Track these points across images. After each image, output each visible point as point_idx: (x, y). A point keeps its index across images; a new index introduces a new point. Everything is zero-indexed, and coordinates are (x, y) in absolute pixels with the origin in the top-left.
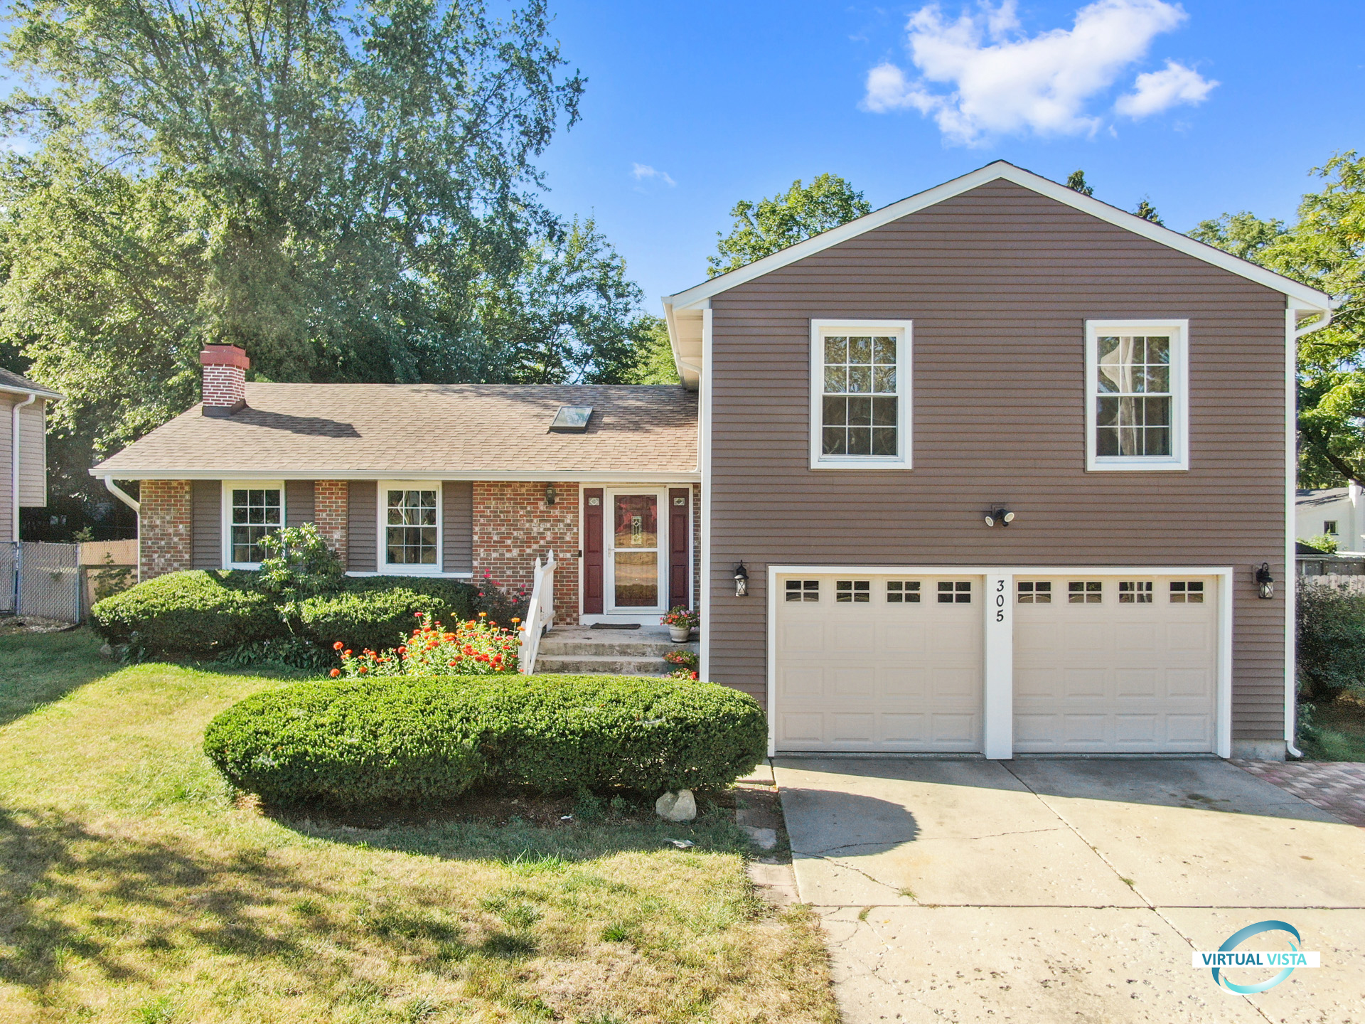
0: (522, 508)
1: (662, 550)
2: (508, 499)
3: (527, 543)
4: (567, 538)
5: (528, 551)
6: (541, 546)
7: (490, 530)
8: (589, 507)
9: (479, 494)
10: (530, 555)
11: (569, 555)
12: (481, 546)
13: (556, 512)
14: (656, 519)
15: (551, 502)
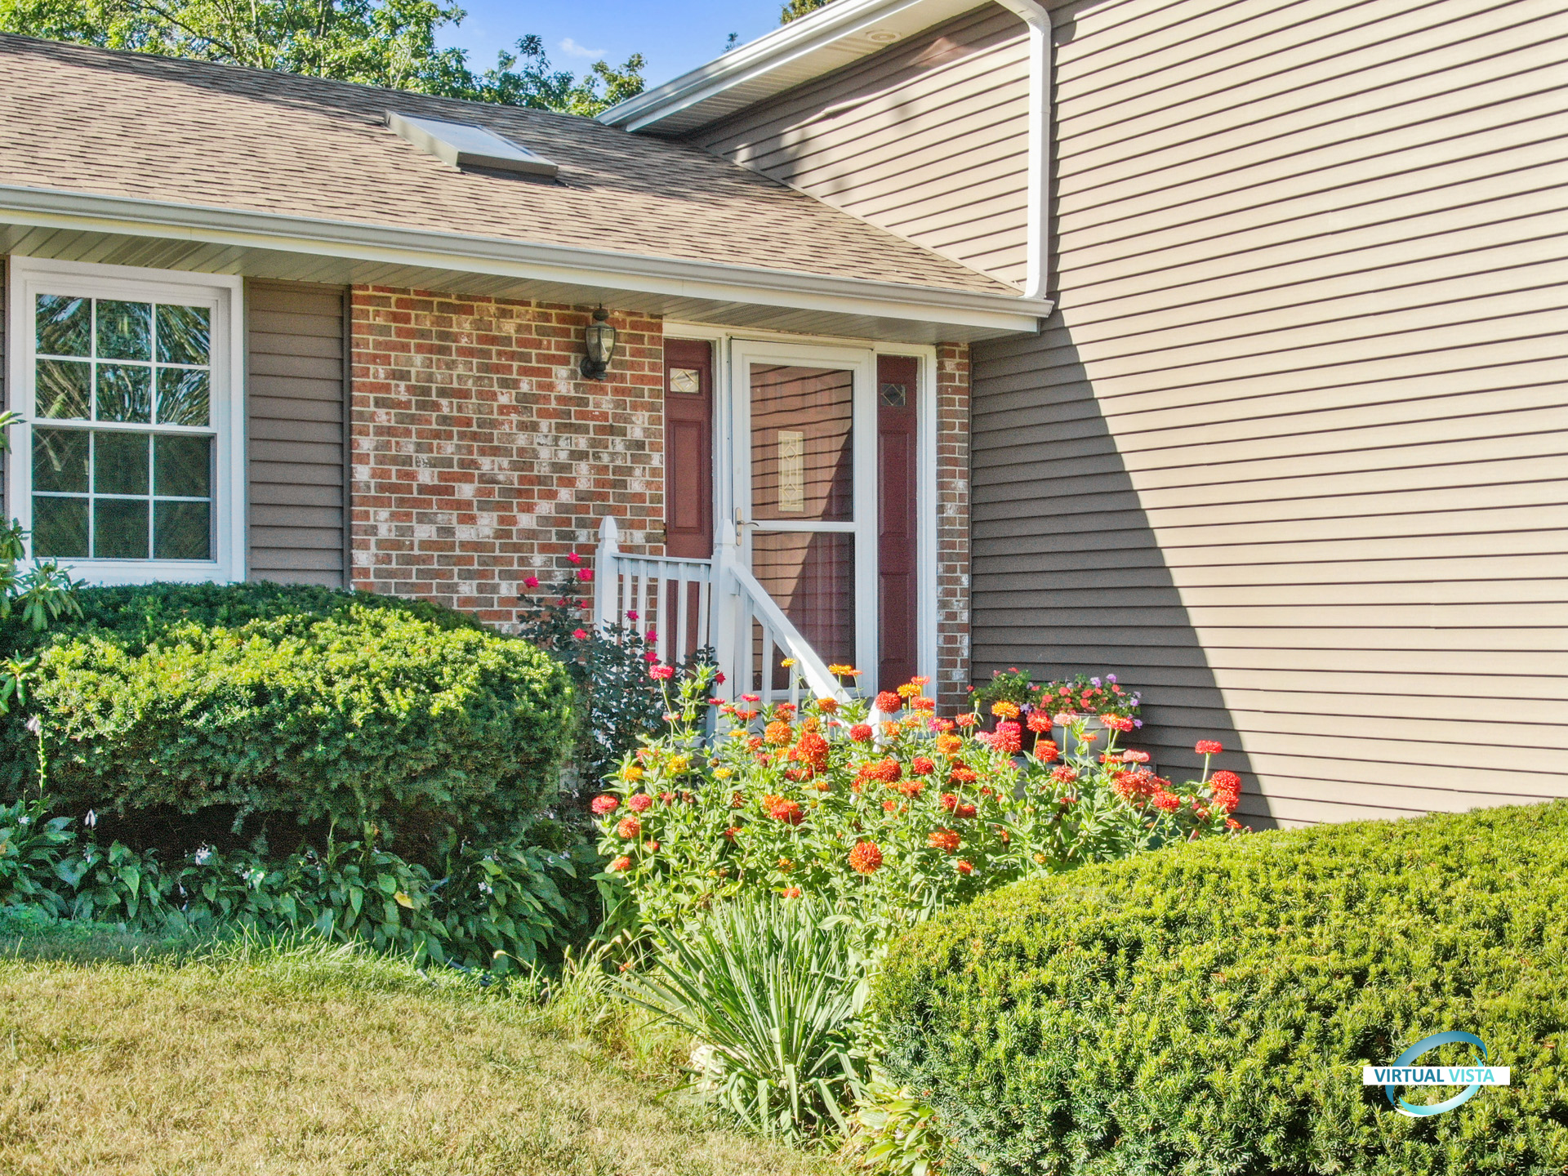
0: (505, 384)
1: (865, 525)
2: (463, 352)
3: (522, 495)
4: (636, 485)
5: (526, 521)
6: (561, 508)
7: (409, 449)
8: (673, 398)
9: (371, 329)
10: (531, 534)
11: (638, 537)
12: (379, 502)
13: (604, 402)
14: (850, 433)
15: (592, 369)
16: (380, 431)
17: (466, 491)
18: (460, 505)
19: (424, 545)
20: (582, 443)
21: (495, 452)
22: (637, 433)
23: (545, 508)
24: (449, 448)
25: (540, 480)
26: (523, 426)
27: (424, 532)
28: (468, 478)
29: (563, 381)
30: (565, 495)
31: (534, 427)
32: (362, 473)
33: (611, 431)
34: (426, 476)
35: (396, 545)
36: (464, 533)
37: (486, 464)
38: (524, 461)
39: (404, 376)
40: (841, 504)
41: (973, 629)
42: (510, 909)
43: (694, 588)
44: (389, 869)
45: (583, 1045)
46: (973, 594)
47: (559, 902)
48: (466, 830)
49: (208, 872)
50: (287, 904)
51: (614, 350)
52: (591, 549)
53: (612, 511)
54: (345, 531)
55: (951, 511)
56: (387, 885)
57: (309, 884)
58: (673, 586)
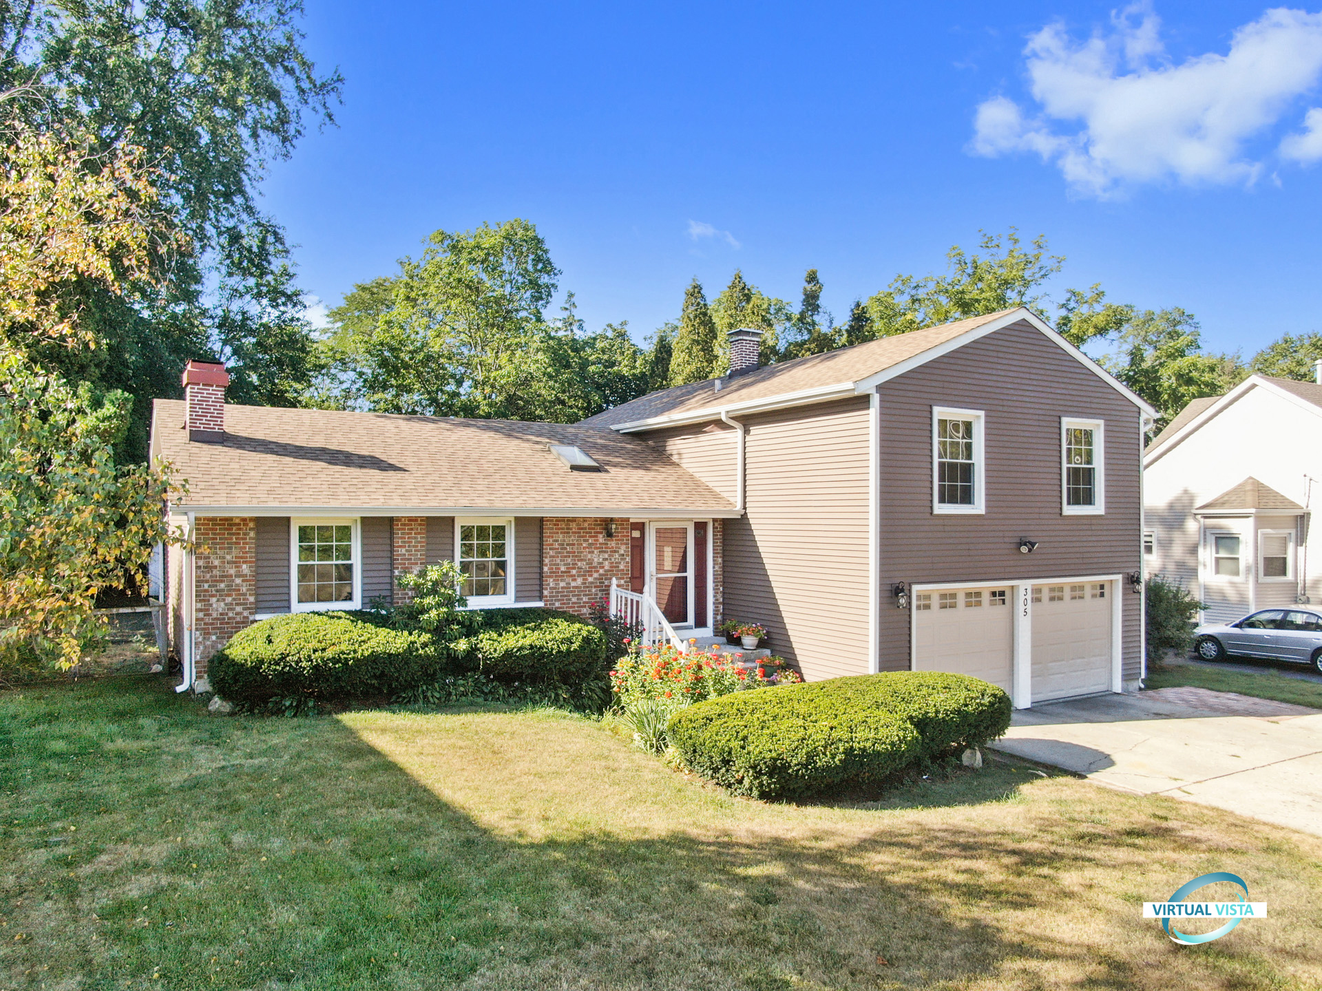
0: (584, 541)
1: (690, 574)
2: (573, 533)
3: (589, 572)
4: (622, 567)
5: (590, 579)
6: (600, 575)
7: (558, 561)
8: (633, 539)
9: (549, 529)
10: (592, 583)
11: (622, 582)
12: (550, 577)
13: (613, 544)
14: (686, 548)
15: (610, 535)
16: (551, 557)
17: (574, 572)
18: (572, 576)
19: (562, 588)
20: (606, 556)
21: (582, 560)
22: (622, 552)
23: (596, 575)
24: (569, 560)
25: (594, 567)
26: (590, 552)
27: (562, 584)
28: (574, 568)
29: (601, 539)
30: (601, 571)
31: (593, 552)
32: (546, 569)
33: (615, 552)
34: (563, 568)
35: (555, 588)
36: (573, 584)
37: (579, 564)
38: (590, 562)
39: (557, 541)
40: (683, 568)
41: (723, 604)
42: (590, 698)
43: (638, 602)
44: (561, 688)
45: (608, 733)
46: (724, 593)
47: (602, 695)
48: (578, 677)
49: (517, 688)
50: (537, 697)
51: (616, 529)
52: (609, 586)
53: (614, 575)
54: (541, 585)
55: (717, 568)
56: (560, 692)
57: (541, 691)
58: (632, 600)
